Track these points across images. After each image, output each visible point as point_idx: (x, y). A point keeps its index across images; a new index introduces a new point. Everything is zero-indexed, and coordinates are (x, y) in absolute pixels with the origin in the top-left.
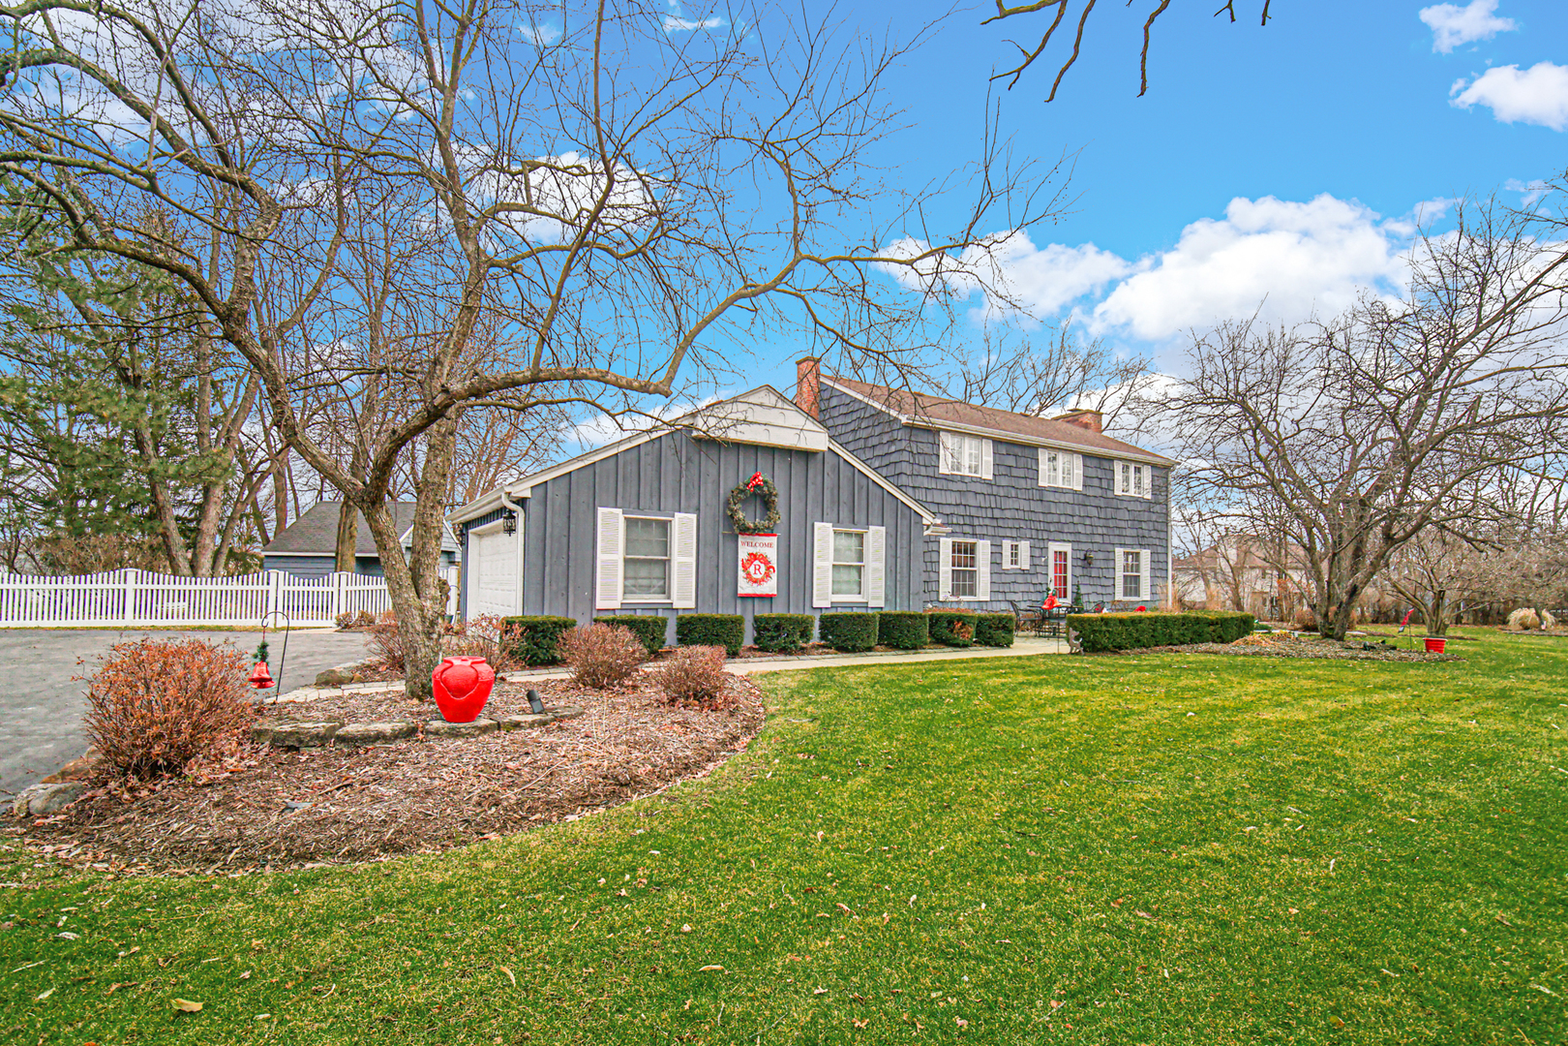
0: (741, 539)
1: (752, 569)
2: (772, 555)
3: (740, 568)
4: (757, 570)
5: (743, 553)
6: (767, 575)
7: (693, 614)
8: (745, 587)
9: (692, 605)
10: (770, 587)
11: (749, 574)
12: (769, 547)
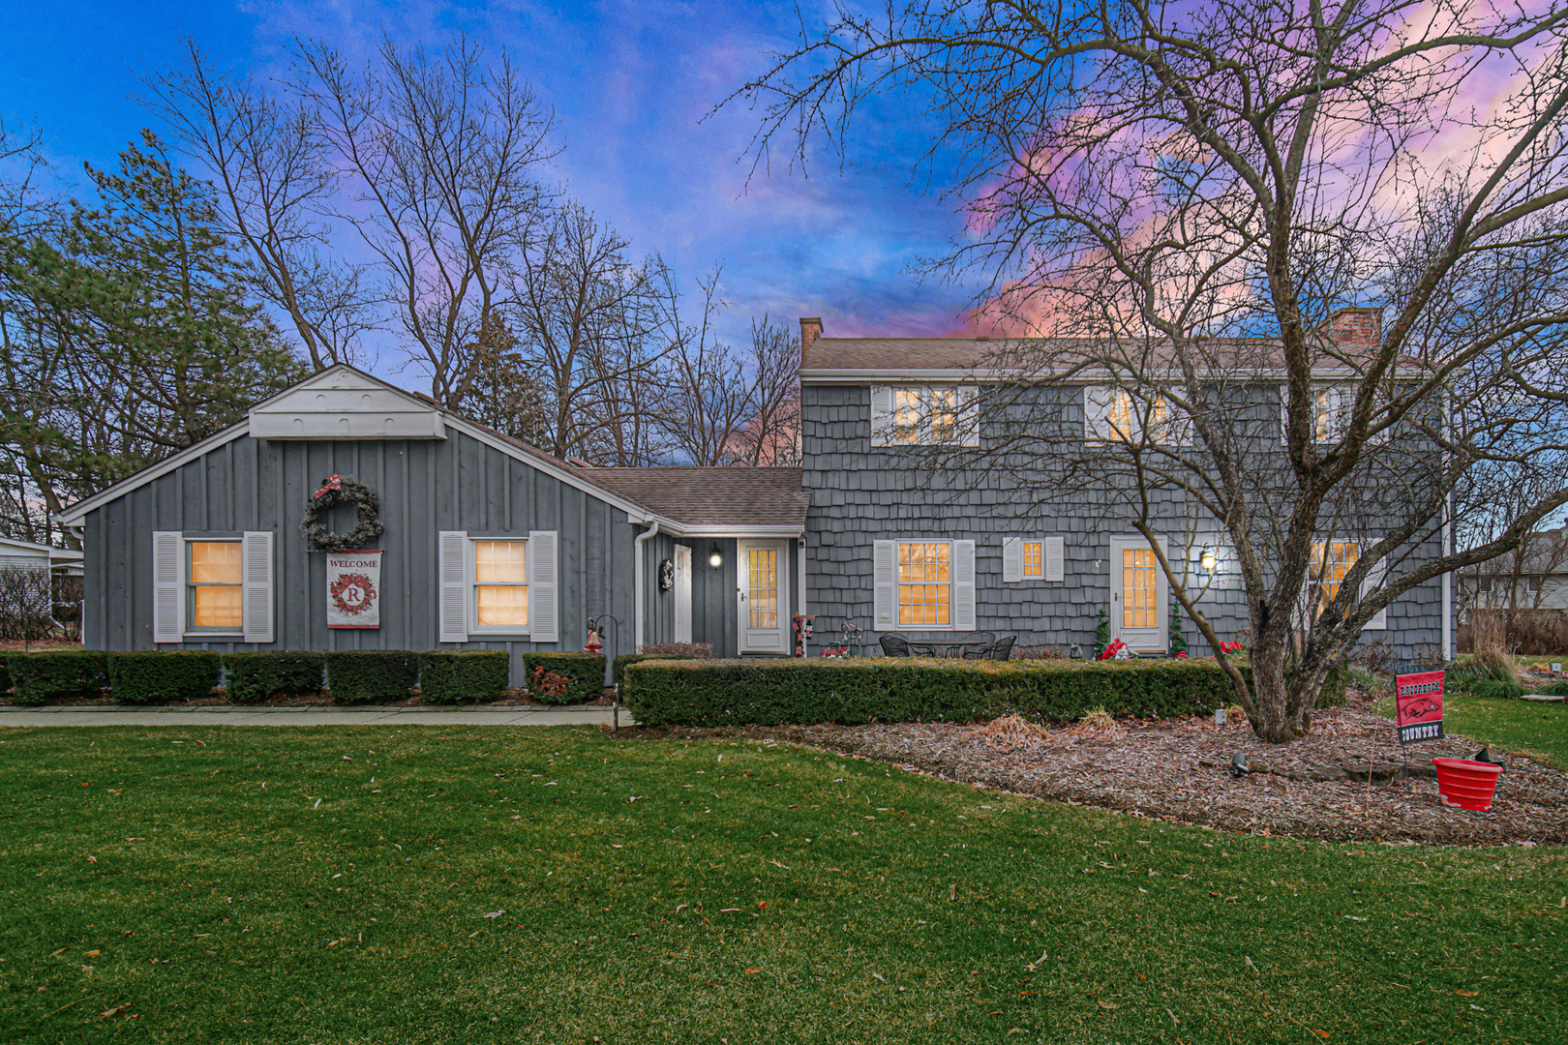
0: (330, 558)
1: (345, 595)
2: (374, 575)
3: (329, 594)
4: (354, 595)
5: (334, 574)
6: (367, 602)
7: (268, 651)
8: (336, 617)
9: (269, 638)
10: (370, 617)
11: (341, 600)
12: (368, 566)
